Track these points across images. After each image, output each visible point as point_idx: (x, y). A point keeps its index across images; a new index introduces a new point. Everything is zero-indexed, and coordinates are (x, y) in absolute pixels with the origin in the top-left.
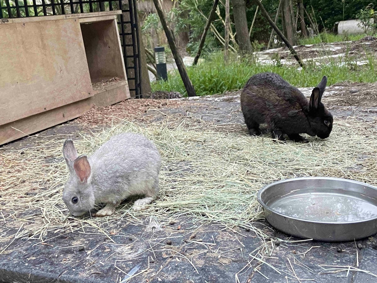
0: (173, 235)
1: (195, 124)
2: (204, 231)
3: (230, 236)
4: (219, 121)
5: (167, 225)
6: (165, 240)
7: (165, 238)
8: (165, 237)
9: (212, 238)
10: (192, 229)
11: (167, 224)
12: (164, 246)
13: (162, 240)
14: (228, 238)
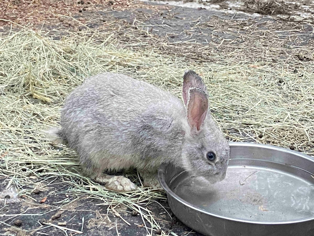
0: (31, 211)
1: (138, 38)
2: (75, 209)
3: (107, 222)
4: (173, 37)
5: (29, 195)
6: (15, 217)
7: (16, 215)
8: (17, 213)
9: (82, 222)
10: (61, 204)
11: (28, 193)
12: (9, 227)
13: (11, 216)
14: (103, 224)
